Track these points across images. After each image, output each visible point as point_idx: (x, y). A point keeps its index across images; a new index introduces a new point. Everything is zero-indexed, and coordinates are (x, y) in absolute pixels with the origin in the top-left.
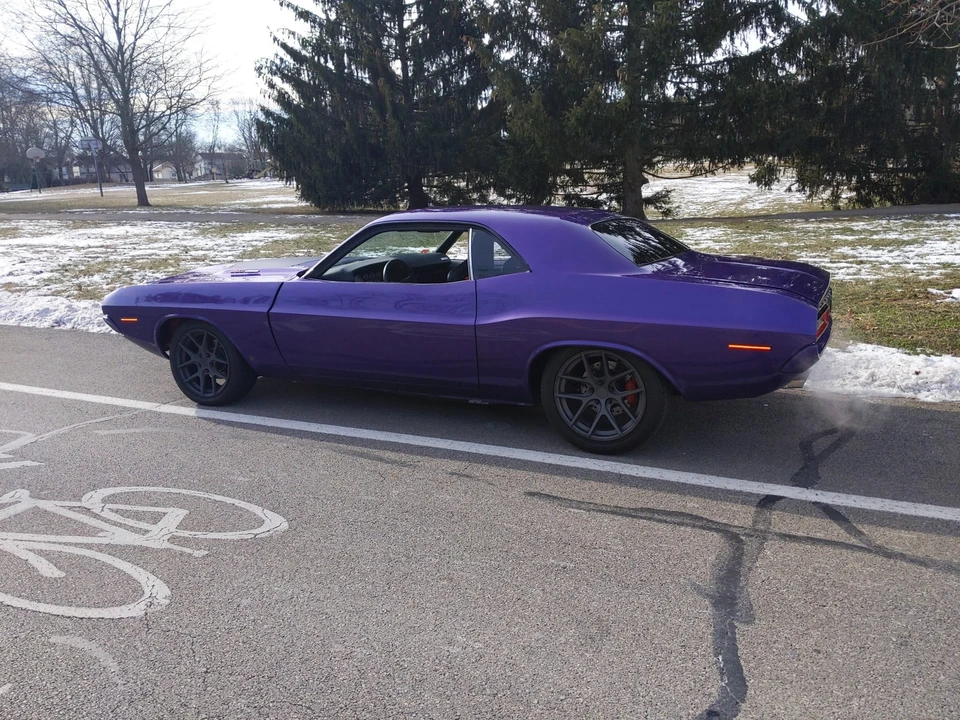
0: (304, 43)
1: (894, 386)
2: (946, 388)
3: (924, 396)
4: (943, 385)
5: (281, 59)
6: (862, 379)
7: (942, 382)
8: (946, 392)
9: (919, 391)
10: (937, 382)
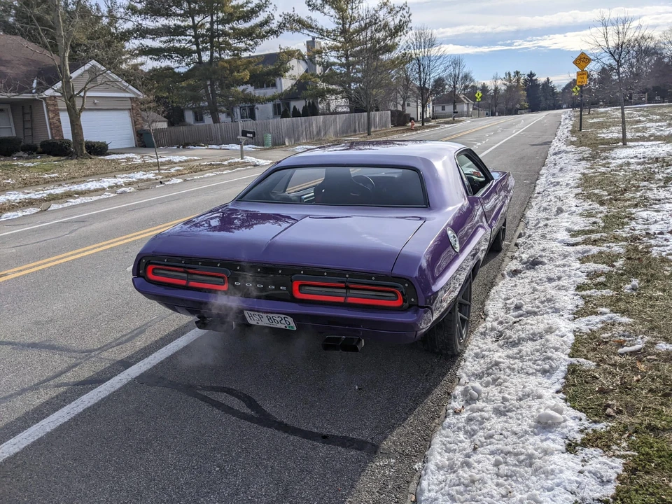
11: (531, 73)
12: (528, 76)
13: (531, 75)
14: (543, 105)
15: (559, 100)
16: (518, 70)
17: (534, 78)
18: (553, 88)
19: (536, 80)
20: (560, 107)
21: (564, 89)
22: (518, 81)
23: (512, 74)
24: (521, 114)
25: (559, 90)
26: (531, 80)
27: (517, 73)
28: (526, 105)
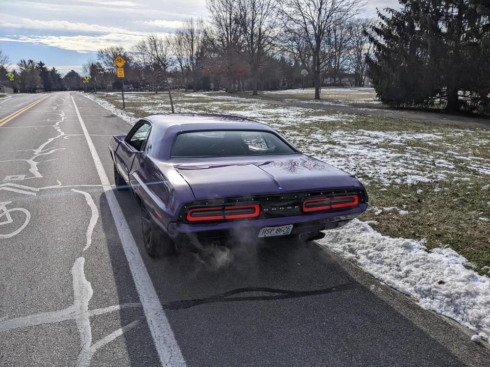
0: (398, 14)
1: (413, 285)
2: (447, 302)
3: (424, 304)
4: (446, 299)
5: (383, 25)
6: (400, 273)
7: (447, 296)
8: (445, 305)
9: (426, 297)
10: (444, 295)
11: (41, 62)
12: (39, 64)
13: (41, 64)
14: (53, 87)
15: (65, 84)
16: (32, 60)
17: (44, 66)
18: (58, 76)
19: (45, 68)
20: (65, 90)
21: (66, 77)
22: (33, 67)
23: (27, 62)
24: (39, 93)
25: (62, 77)
26: (42, 68)
27: (31, 61)
28: (42, 86)
